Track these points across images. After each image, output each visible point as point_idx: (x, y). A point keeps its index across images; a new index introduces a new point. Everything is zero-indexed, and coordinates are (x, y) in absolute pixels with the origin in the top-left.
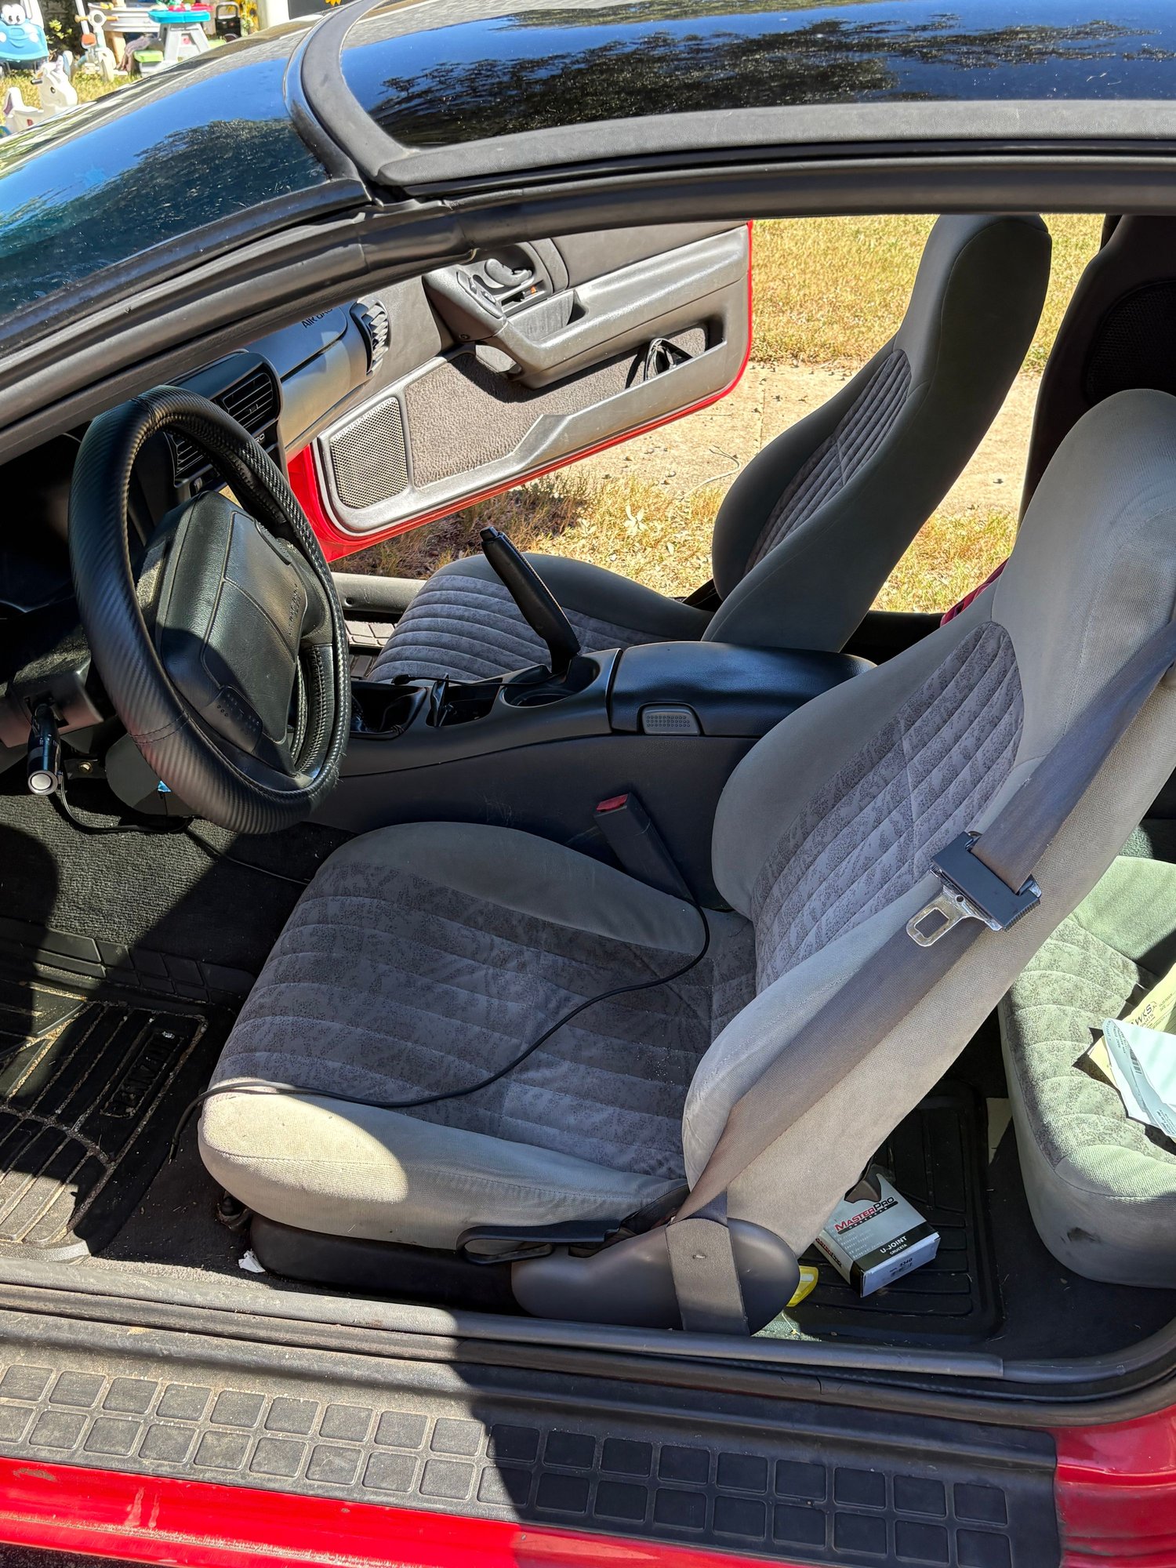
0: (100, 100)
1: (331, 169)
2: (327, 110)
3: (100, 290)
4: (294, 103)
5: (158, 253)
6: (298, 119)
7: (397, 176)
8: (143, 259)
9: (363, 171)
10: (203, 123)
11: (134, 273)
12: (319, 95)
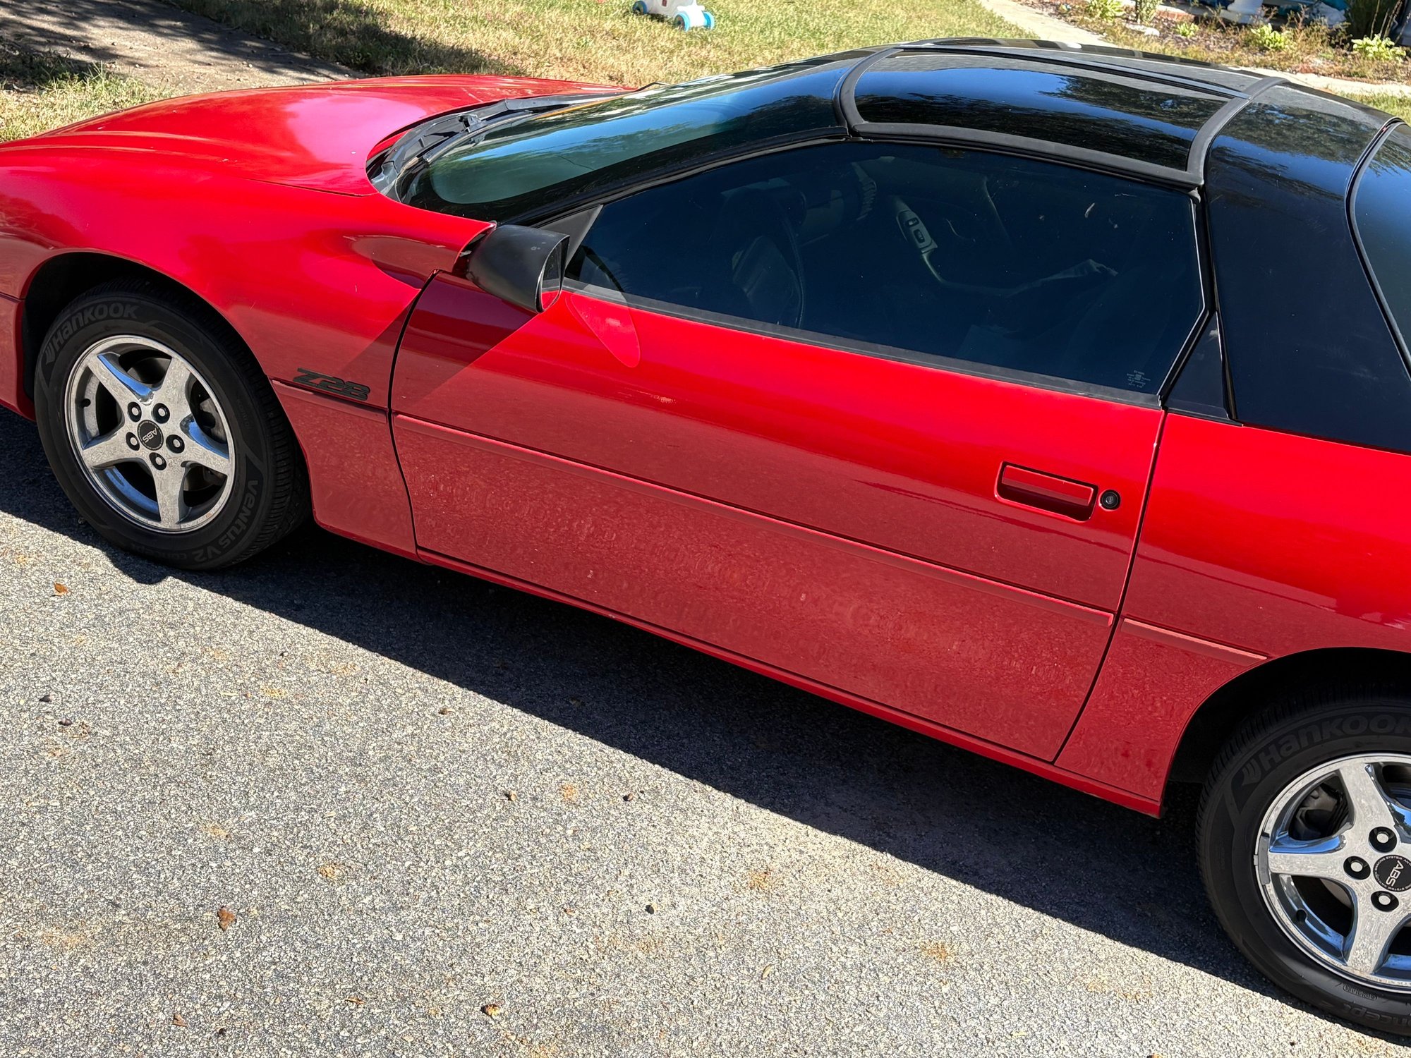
0: (737, 75)
1: (839, 122)
2: (845, 103)
3: (758, 146)
4: (836, 97)
5: (780, 138)
6: (834, 103)
7: (858, 129)
8: (773, 139)
9: (849, 126)
10: (805, 94)
11: (770, 143)
12: (844, 96)
